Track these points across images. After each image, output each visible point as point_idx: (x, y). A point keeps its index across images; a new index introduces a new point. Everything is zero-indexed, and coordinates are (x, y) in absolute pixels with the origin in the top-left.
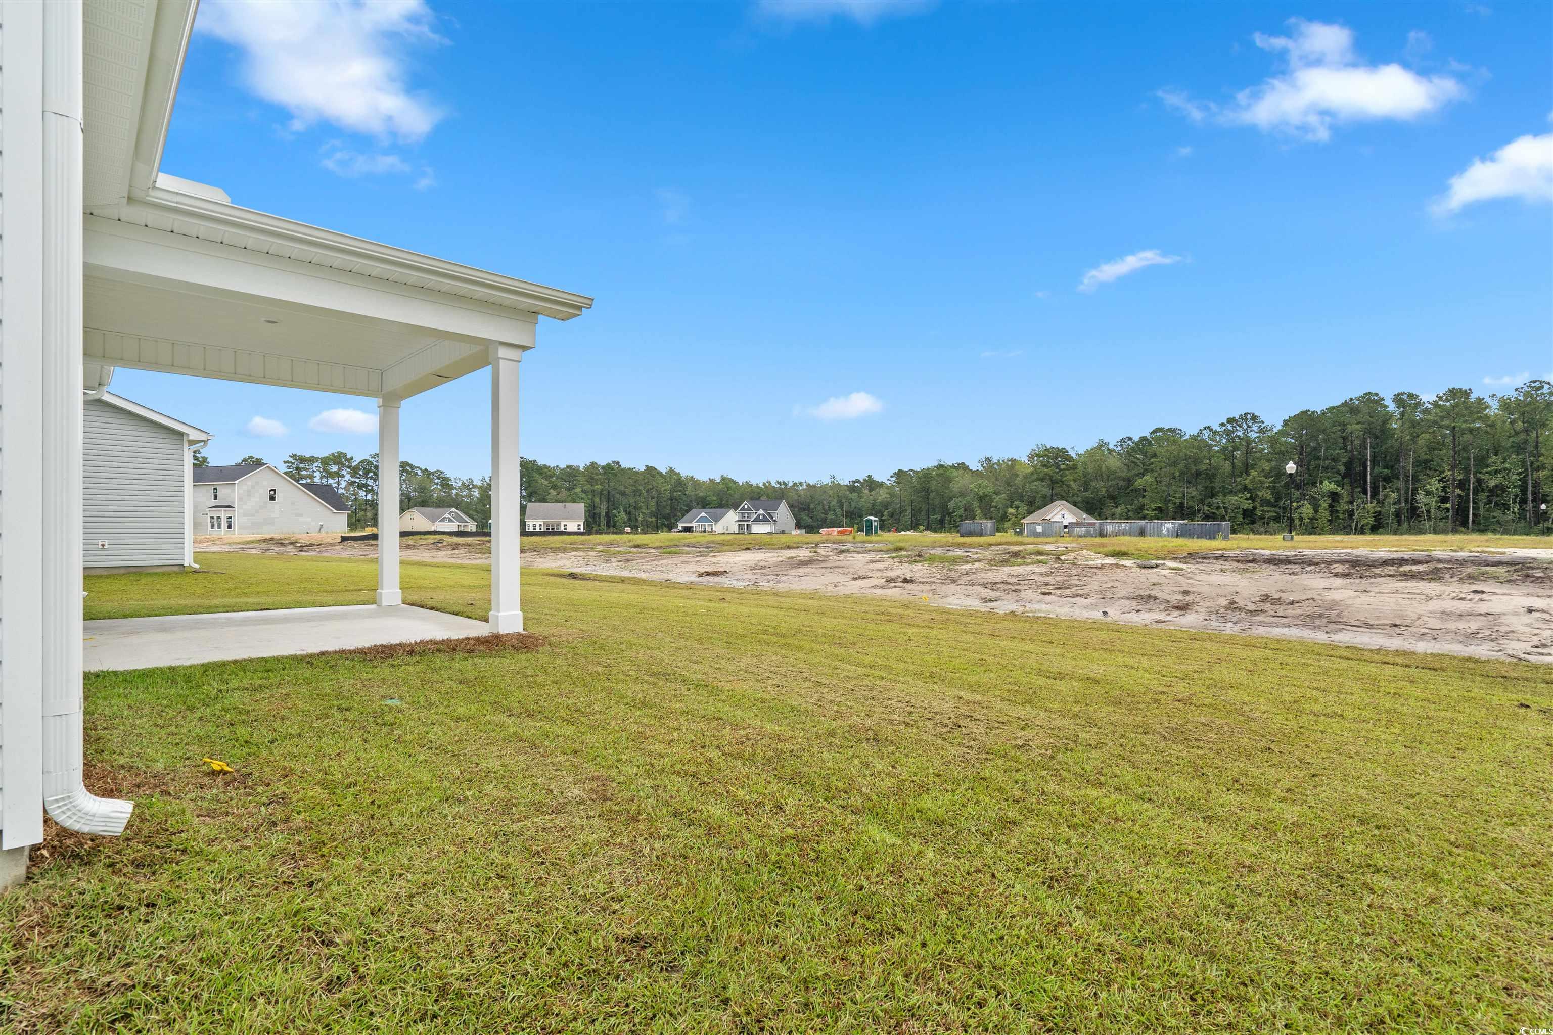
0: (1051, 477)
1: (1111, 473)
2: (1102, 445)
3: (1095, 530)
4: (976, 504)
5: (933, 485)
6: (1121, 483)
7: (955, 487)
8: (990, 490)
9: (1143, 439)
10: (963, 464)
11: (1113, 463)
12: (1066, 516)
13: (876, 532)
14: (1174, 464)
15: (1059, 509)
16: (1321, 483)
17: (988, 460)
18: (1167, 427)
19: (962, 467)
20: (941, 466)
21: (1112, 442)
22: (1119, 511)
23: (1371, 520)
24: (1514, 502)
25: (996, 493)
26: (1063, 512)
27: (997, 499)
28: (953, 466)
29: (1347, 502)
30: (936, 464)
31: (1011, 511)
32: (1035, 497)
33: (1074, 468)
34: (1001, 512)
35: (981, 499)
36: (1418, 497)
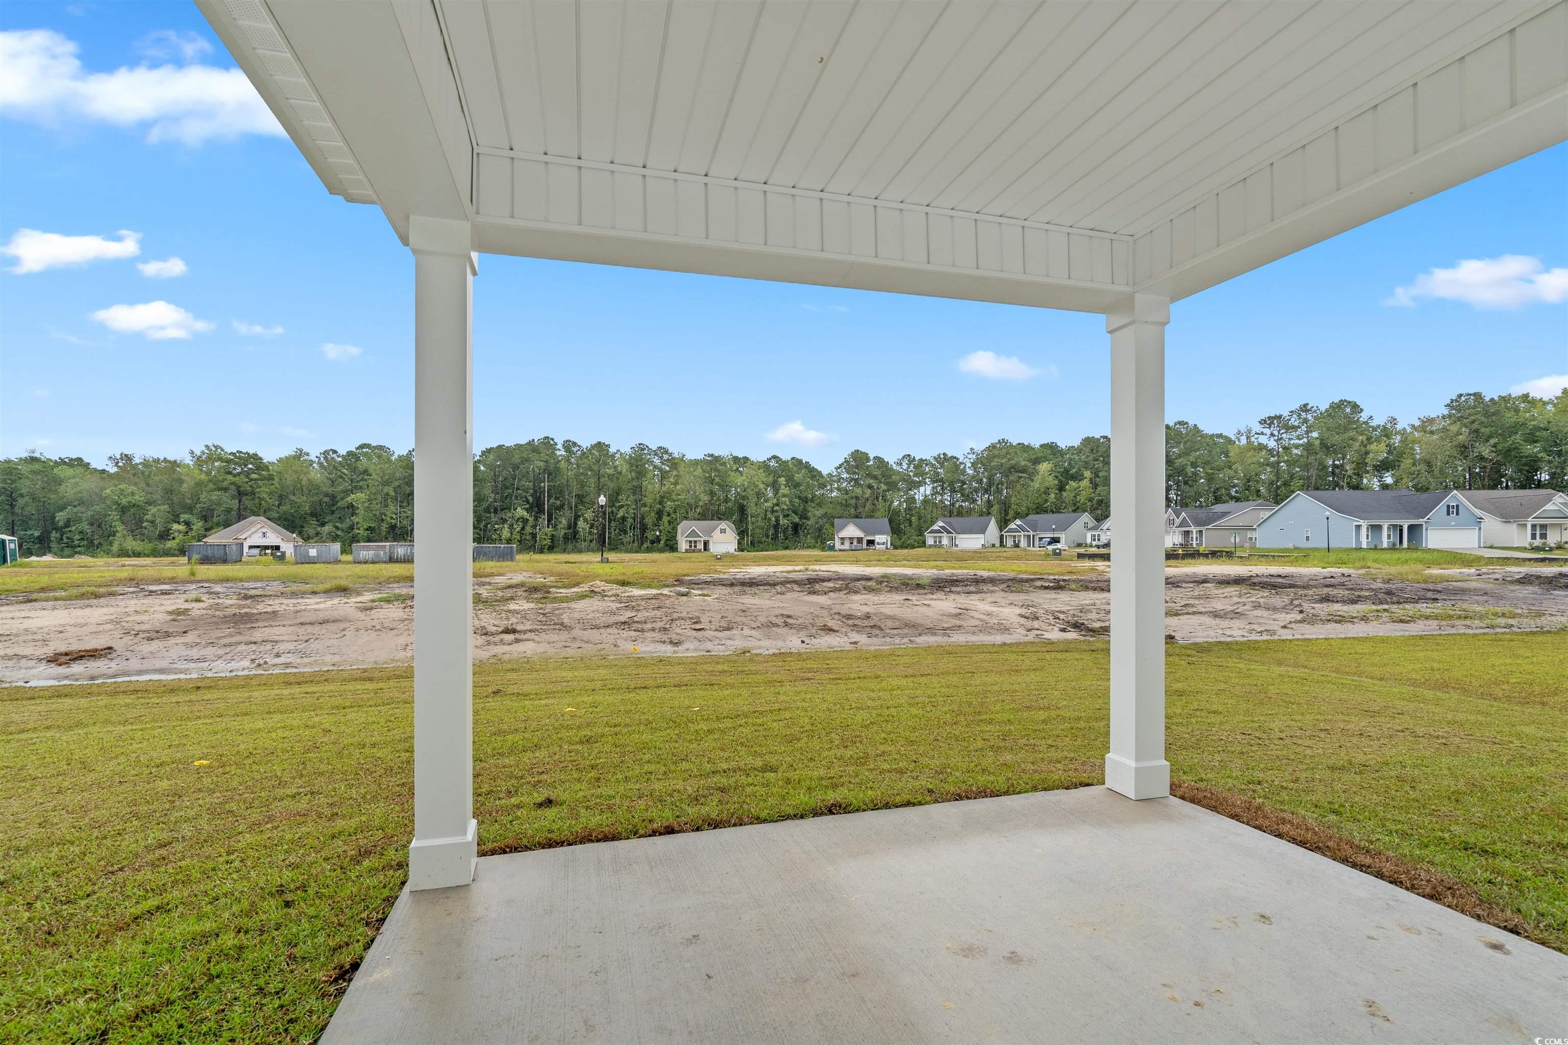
0: (238, 487)
1: (313, 487)
2: (300, 454)
3: (385, 553)
4: (114, 516)
5: (24, 487)
6: (326, 499)
7: (68, 490)
8: (139, 498)
9: (350, 453)
10: (80, 460)
11: (316, 475)
12: (268, 535)
13: (14, 559)
14: (387, 483)
15: (259, 526)
16: (515, 510)
17: (128, 458)
18: (374, 444)
19: (78, 463)
20: (33, 460)
21: (314, 452)
22: (327, 528)
23: (548, 542)
24: (630, 529)
25: (149, 503)
26: (264, 530)
27: (153, 510)
28: (62, 462)
29: (532, 527)
30: (24, 455)
31: (175, 527)
32: (213, 510)
33: (271, 478)
34: (160, 528)
35: (123, 510)
36: (579, 523)
